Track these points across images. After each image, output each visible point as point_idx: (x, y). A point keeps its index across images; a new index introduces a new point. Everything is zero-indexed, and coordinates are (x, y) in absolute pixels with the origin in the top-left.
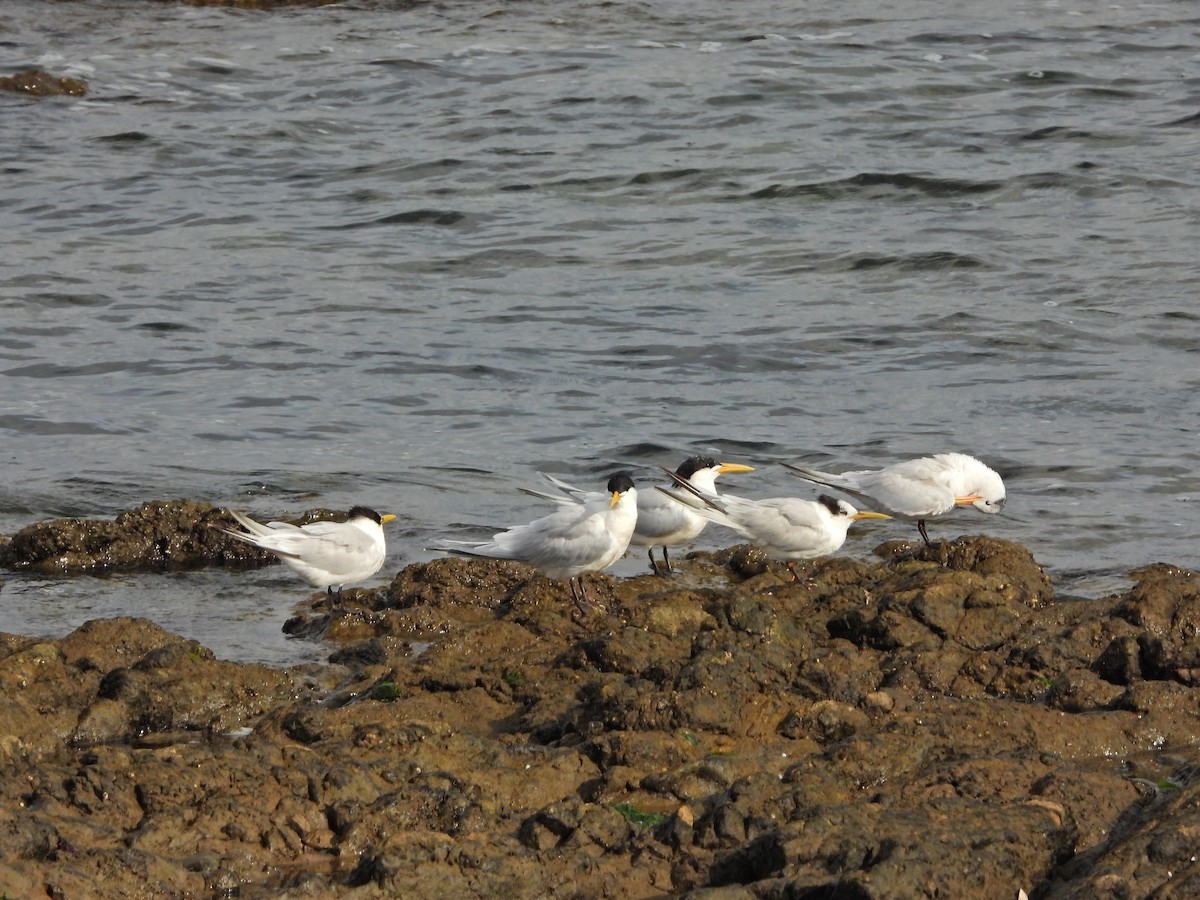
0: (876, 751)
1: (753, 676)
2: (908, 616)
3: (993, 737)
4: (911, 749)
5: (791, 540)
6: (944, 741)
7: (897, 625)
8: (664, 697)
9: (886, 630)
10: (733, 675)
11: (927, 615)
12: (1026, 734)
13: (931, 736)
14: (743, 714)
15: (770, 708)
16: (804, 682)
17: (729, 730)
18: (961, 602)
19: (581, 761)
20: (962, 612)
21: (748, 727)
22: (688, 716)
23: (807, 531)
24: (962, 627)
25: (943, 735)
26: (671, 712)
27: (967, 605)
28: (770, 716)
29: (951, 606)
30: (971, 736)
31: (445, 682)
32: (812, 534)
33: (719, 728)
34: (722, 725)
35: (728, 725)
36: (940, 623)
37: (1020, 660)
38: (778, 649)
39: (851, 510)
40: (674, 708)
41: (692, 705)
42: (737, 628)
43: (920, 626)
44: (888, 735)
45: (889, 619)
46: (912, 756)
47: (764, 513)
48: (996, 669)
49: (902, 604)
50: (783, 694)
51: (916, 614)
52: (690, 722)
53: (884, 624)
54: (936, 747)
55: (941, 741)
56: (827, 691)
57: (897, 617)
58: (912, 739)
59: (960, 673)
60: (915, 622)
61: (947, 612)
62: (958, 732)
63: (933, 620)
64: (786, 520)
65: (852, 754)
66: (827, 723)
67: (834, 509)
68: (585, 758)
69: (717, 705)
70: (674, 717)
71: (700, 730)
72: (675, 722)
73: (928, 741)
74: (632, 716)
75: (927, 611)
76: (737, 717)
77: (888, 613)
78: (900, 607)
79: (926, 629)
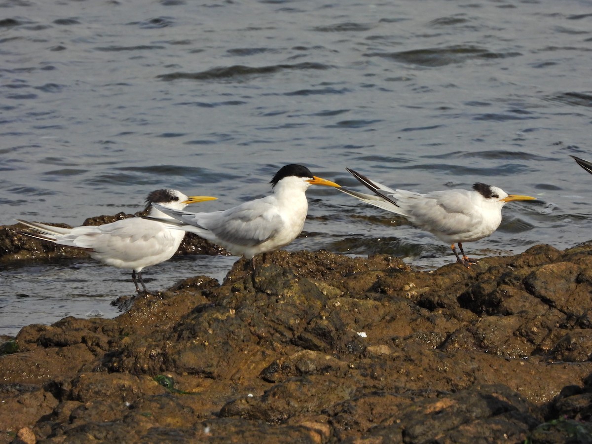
0: (305, 390)
1: (252, 329)
2: (522, 289)
3: (426, 380)
4: (339, 389)
5: (448, 225)
6: (376, 383)
7: (510, 297)
8: (157, 346)
9: (500, 301)
10: (231, 329)
11: (538, 288)
12: (465, 378)
13: (361, 378)
14: (231, 361)
15: (259, 356)
16: (308, 336)
17: (215, 374)
18: (573, 278)
19: (45, 396)
20: (573, 285)
21: (234, 371)
22: (174, 361)
23: (460, 216)
24: (571, 299)
25: (373, 377)
26: (162, 359)
27: (578, 281)
28: (257, 363)
29: (563, 281)
30: (403, 379)
31: (55, 339)
32: (465, 219)
33: (204, 372)
34: (208, 370)
35: (215, 371)
36: (550, 295)
37: (573, 323)
38: (289, 308)
39: (502, 194)
40: (164, 355)
41: (179, 353)
42: (260, 290)
43: (531, 297)
44: (319, 377)
45: (503, 291)
46: (341, 394)
47: (426, 203)
48: (547, 331)
49: (517, 278)
50: (277, 345)
51: (528, 287)
52: (177, 367)
53: (498, 296)
54: (365, 387)
55: (370, 382)
56: (331, 345)
57: (510, 290)
58: (342, 380)
59: (514, 334)
60: (527, 295)
61: (558, 286)
62: (391, 375)
63: (543, 292)
64: (443, 209)
65: (282, 392)
66: (303, 369)
67: (487, 193)
68: (49, 395)
69: (207, 352)
70: (164, 363)
71: (185, 374)
72: (164, 367)
73: (358, 381)
74: (129, 362)
75: (538, 285)
76: (225, 364)
77: (503, 287)
78: (515, 282)
79: (537, 300)
